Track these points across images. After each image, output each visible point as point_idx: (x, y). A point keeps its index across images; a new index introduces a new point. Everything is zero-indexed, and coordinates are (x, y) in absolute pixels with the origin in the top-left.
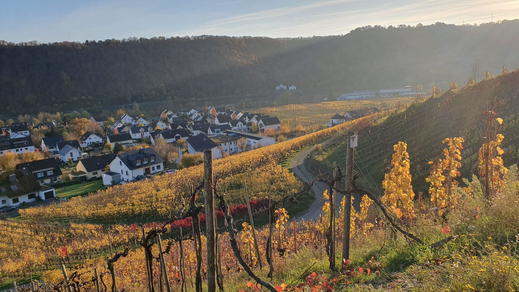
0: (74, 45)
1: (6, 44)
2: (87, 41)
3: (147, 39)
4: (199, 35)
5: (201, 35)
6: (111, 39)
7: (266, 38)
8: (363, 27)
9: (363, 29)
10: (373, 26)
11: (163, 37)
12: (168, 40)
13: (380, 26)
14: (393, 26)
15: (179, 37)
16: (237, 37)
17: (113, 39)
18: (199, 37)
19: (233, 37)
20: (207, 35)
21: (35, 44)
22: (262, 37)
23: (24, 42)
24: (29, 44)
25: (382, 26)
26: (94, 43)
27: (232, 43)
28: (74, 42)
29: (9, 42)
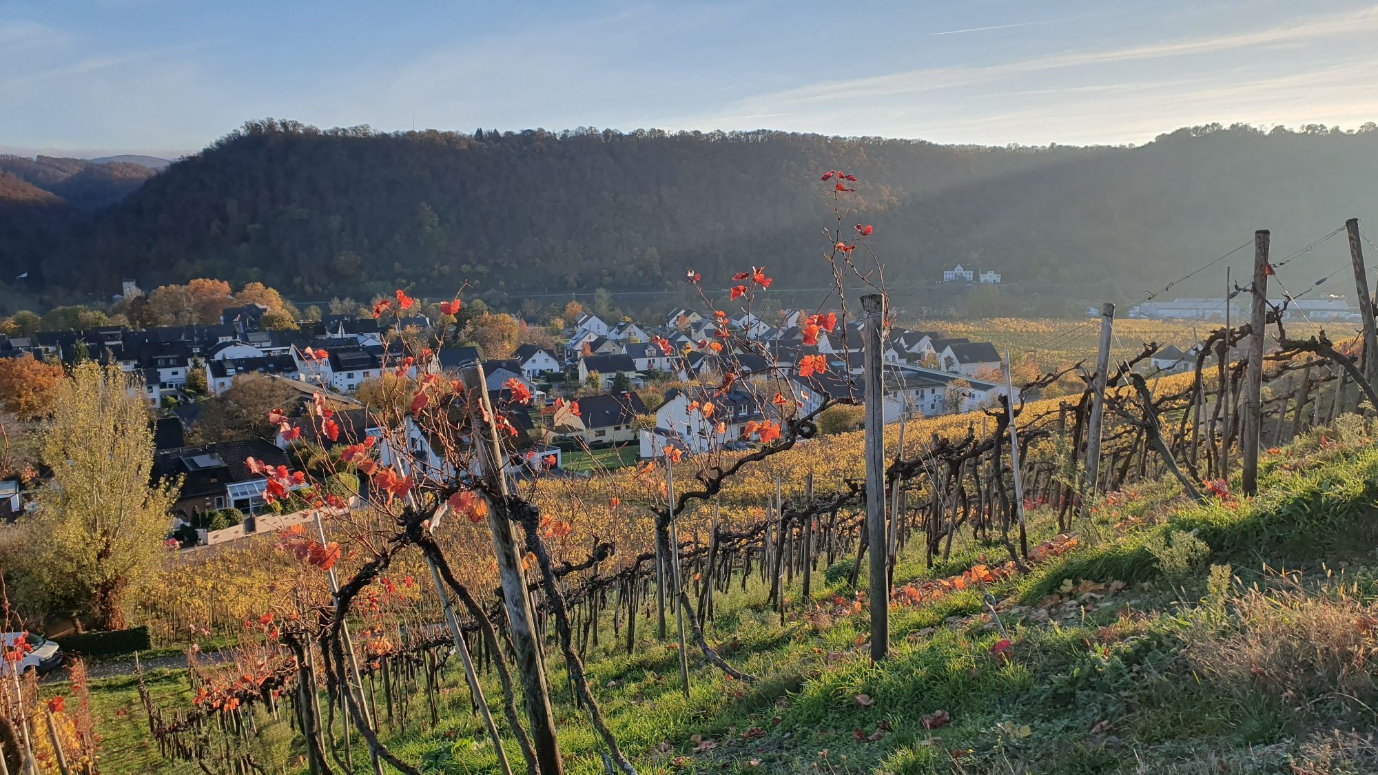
0: (450, 139)
1: (301, 131)
2: (479, 132)
3: (621, 134)
4: (749, 131)
5: (756, 130)
6: (535, 128)
7: (922, 143)
8: (1196, 128)
9: (1196, 133)
10: (1226, 126)
11: (659, 131)
12: (674, 138)
13: (1246, 126)
14: (1286, 128)
15: (699, 132)
16: (845, 138)
17: (541, 130)
18: (749, 133)
19: (836, 138)
20: (770, 131)
21: (365, 134)
22: (910, 141)
23: (341, 127)
24: (350, 133)
25: (1253, 126)
26: (495, 136)
27: (832, 154)
28: (450, 133)
29: (306, 125)
